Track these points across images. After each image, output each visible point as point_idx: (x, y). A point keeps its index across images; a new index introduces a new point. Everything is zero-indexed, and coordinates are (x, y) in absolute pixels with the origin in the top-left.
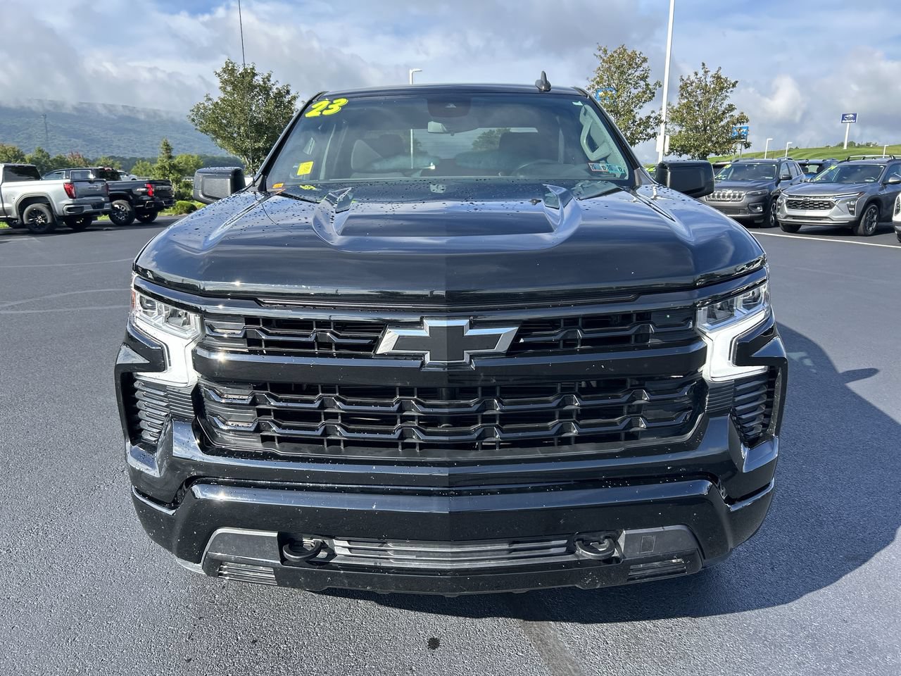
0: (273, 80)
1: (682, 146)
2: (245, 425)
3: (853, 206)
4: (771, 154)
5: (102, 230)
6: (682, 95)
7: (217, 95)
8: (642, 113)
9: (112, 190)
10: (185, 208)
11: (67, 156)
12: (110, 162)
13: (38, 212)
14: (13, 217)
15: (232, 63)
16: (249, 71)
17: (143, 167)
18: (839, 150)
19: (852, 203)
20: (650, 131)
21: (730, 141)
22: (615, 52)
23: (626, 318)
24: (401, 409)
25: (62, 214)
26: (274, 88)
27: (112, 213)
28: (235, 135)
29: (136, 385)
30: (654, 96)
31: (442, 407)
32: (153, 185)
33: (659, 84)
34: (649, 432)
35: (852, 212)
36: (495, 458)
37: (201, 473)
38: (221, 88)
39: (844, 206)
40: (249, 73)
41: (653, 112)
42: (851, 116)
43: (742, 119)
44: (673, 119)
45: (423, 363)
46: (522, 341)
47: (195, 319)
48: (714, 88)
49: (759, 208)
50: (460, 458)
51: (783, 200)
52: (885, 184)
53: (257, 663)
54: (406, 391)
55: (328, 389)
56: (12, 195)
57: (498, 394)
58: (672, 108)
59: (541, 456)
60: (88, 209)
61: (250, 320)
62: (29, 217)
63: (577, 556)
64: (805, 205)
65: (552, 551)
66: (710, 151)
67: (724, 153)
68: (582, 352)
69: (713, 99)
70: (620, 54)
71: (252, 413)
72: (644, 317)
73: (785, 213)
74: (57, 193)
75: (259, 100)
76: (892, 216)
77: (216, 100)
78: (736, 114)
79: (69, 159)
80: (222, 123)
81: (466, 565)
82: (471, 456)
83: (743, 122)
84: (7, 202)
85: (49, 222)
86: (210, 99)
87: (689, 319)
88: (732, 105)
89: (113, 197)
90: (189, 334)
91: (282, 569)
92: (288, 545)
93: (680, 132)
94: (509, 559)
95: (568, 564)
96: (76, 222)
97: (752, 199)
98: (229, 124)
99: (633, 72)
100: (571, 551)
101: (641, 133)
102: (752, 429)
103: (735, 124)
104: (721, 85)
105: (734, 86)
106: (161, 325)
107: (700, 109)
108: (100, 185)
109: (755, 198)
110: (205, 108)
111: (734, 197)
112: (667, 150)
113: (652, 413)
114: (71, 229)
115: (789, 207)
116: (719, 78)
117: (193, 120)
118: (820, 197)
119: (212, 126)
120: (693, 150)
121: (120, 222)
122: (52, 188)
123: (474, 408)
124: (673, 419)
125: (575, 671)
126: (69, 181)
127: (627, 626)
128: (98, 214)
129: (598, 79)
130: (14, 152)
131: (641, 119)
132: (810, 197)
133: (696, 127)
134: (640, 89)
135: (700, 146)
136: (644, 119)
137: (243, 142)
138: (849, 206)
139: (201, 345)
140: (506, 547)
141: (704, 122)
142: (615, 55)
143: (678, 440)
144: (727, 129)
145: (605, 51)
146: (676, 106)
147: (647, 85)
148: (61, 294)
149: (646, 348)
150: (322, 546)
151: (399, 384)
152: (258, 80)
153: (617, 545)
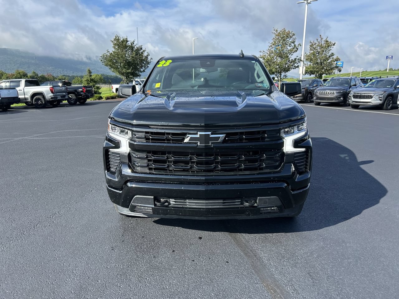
0: (135, 43)
1: (311, 71)
2: (144, 164)
3: (381, 98)
4: (353, 74)
5: (64, 107)
6: (311, 49)
7: (112, 50)
8: (292, 57)
9: (69, 90)
10: (98, 98)
11: (45, 75)
12: (64, 77)
13: (39, 99)
14: (29, 101)
15: (118, 36)
16: (125, 40)
17: (77, 79)
18: (385, 72)
19: (381, 96)
20: (296, 65)
21: (332, 69)
22: (281, 31)
23: (258, 132)
24: (191, 159)
25: (49, 100)
26: (135, 47)
27: (69, 99)
28: (119, 67)
29: (109, 153)
30: (298, 50)
31: (203, 158)
32: (85, 88)
33: (300, 45)
34: (267, 168)
35: (381, 100)
36: (219, 174)
37: (131, 179)
38: (113, 47)
39: (377, 97)
40: (125, 41)
41: (297, 57)
42: (390, 57)
43: (337, 60)
44: (307, 59)
45: (197, 145)
46: (227, 139)
47: (130, 132)
48: (325, 46)
49: (341, 98)
50: (208, 174)
51: (351, 95)
52: (396, 88)
53: (145, 242)
54: (193, 154)
55: (169, 153)
56: (29, 92)
57: (220, 155)
58: (307, 55)
59: (233, 174)
60: (59, 98)
61: (146, 133)
62: (35, 101)
63: (244, 205)
64: (361, 97)
65: (236, 203)
66: (323, 73)
67: (329, 74)
68: (245, 142)
69: (325, 51)
70: (283, 32)
71: (146, 161)
72: (264, 132)
73: (352, 100)
74: (47, 91)
75: (129, 52)
76: (397, 102)
77: (111, 52)
78: (335, 57)
79: (46, 76)
80: (113, 62)
81: (210, 207)
82: (212, 174)
83: (338, 61)
84: (26, 95)
85: (43, 103)
86: (108, 52)
87: (278, 133)
88: (333, 53)
89: (69, 93)
90: (128, 137)
91: (154, 208)
92: (156, 201)
93: (310, 65)
94: (223, 205)
95: (241, 207)
96: (54, 103)
97: (338, 94)
98: (117, 62)
99: (289, 40)
100: (242, 204)
101: (292, 66)
102: (301, 169)
103: (334, 62)
104: (328, 45)
105: (334, 45)
106: (118, 134)
107: (319, 55)
108: (64, 88)
109: (340, 94)
110: (106, 55)
111: (331, 93)
112: (304, 73)
113: (267, 162)
114: (51, 106)
115: (354, 98)
116: (327, 41)
117: (102, 60)
118: (367, 93)
119: (109, 63)
120: (316, 73)
121: (72, 104)
122: (45, 89)
123: (213, 159)
124: (273, 164)
125: (245, 245)
126: (52, 86)
127: (263, 235)
128: (63, 100)
129: (274, 43)
130: (23, 73)
131: (292, 60)
132: (363, 93)
133: (317, 63)
134: (292, 47)
135: (318, 71)
136: (293, 59)
137: (122, 70)
138: (379, 97)
139: (131, 140)
140: (222, 201)
141: (321, 61)
142: (281, 32)
143: (276, 170)
144: (330, 64)
145: (277, 31)
146: (308, 54)
147: (295, 45)
148: (55, 132)
149: (265, 141)
150: (166, 202)
151: (190, 151)
152: (129, 43)
153: (256, 202)
